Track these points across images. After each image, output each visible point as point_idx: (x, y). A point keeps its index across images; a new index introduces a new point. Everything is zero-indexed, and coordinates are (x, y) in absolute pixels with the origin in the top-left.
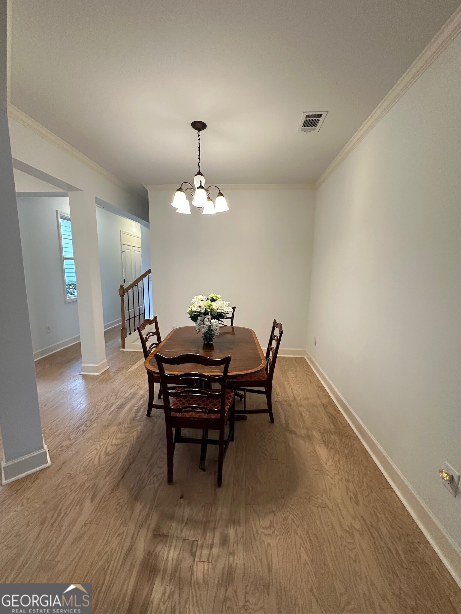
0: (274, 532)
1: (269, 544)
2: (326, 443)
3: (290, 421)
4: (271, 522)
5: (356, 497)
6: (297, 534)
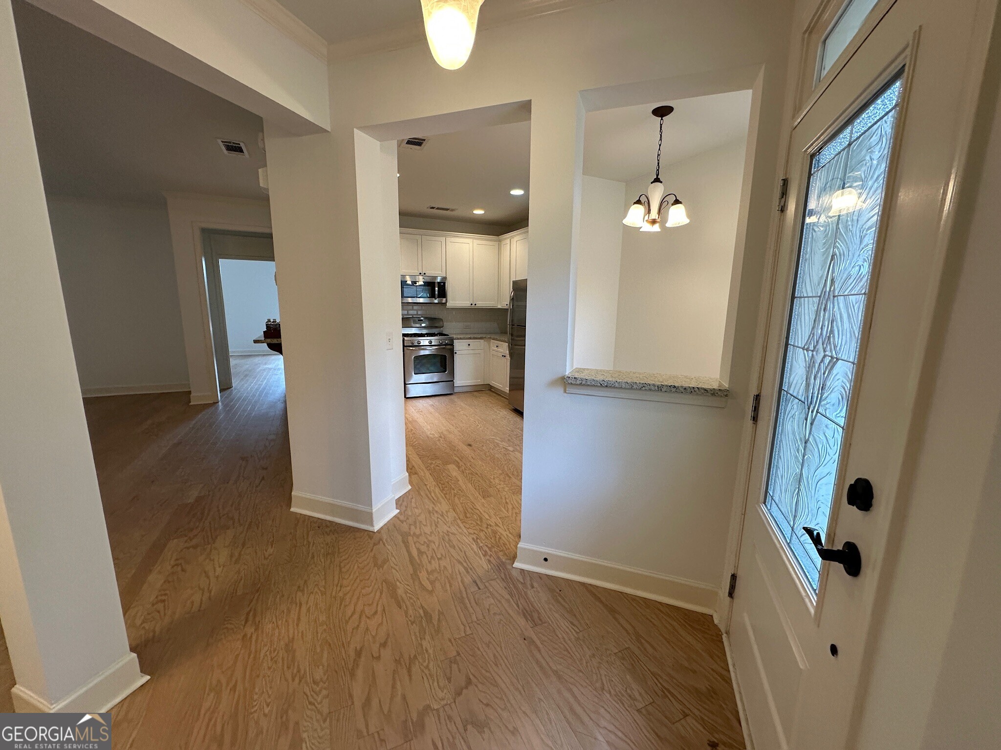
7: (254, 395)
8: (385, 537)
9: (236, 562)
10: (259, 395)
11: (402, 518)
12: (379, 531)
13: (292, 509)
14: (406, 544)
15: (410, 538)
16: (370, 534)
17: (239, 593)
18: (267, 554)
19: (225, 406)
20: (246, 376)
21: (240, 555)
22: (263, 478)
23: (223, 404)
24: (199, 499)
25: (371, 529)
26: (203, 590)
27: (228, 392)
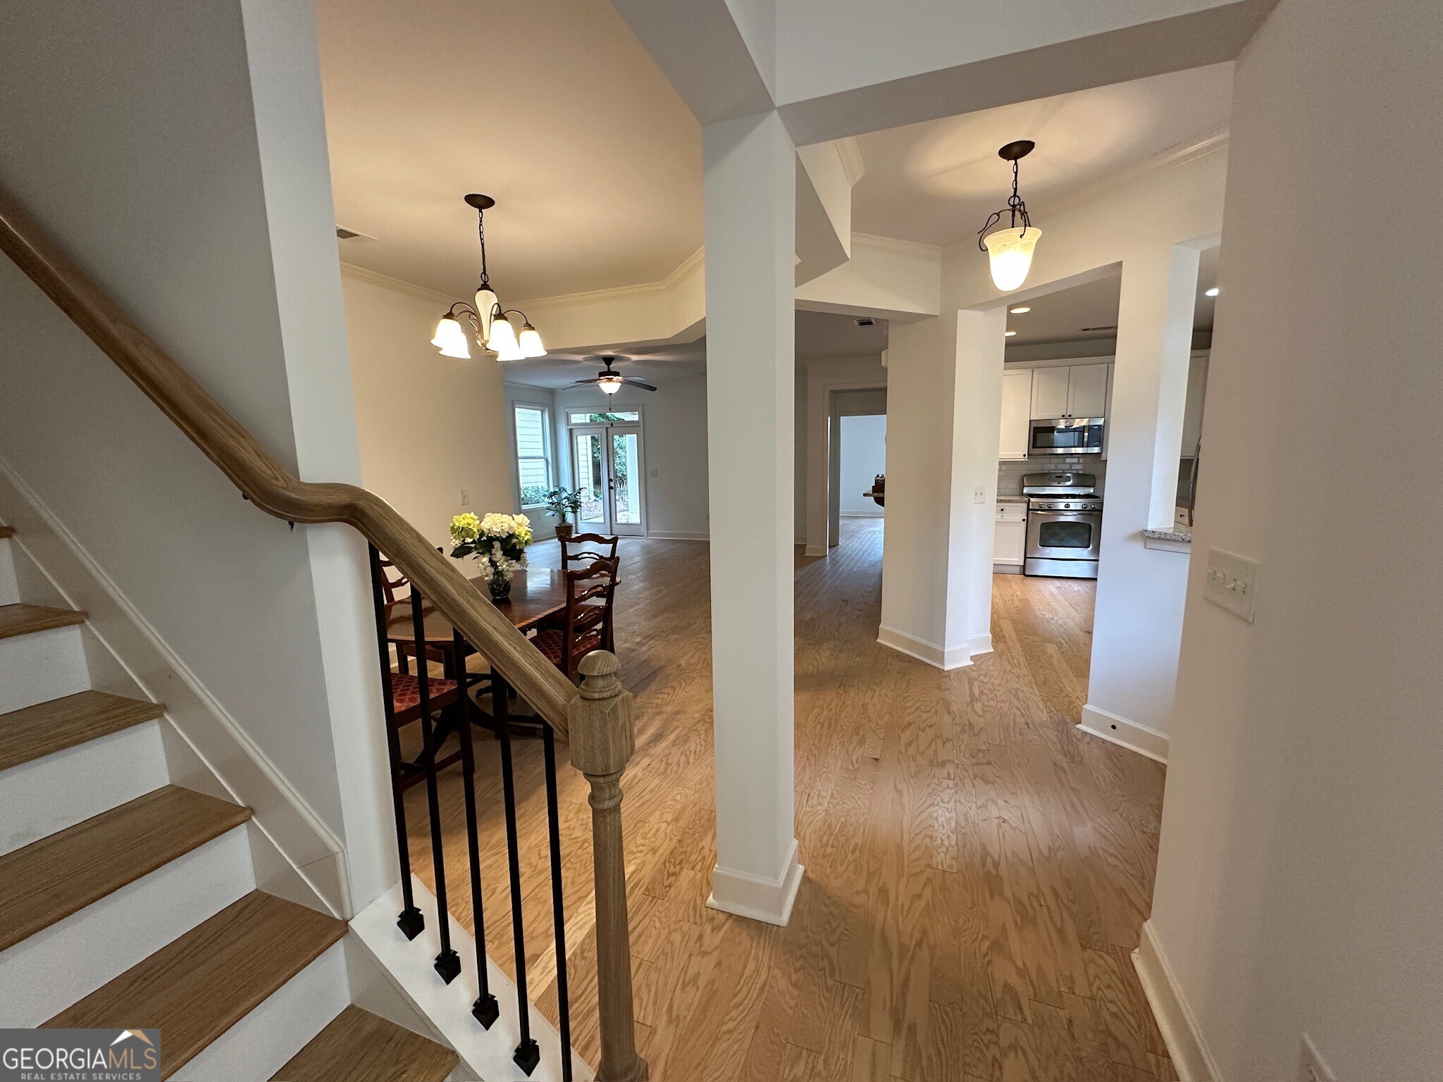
7: (857, 554)
8: (952, 675)
9: (835, 659)
10: (863, 555)
11: (974, 668)
12: (948, 671)
13: (877, 640)
14: (971, 685)
15: (976, 683)
16: (940, 671)
17: (836, 673)
18: (856, 660)
19: (832, 560)
20: (852, 536)
21: (838, 656)
22: (858, 617)
23: (829, 558)
24: (812, 620)
25: (941, 667)
26: (814, 667)
27: (834, 549)
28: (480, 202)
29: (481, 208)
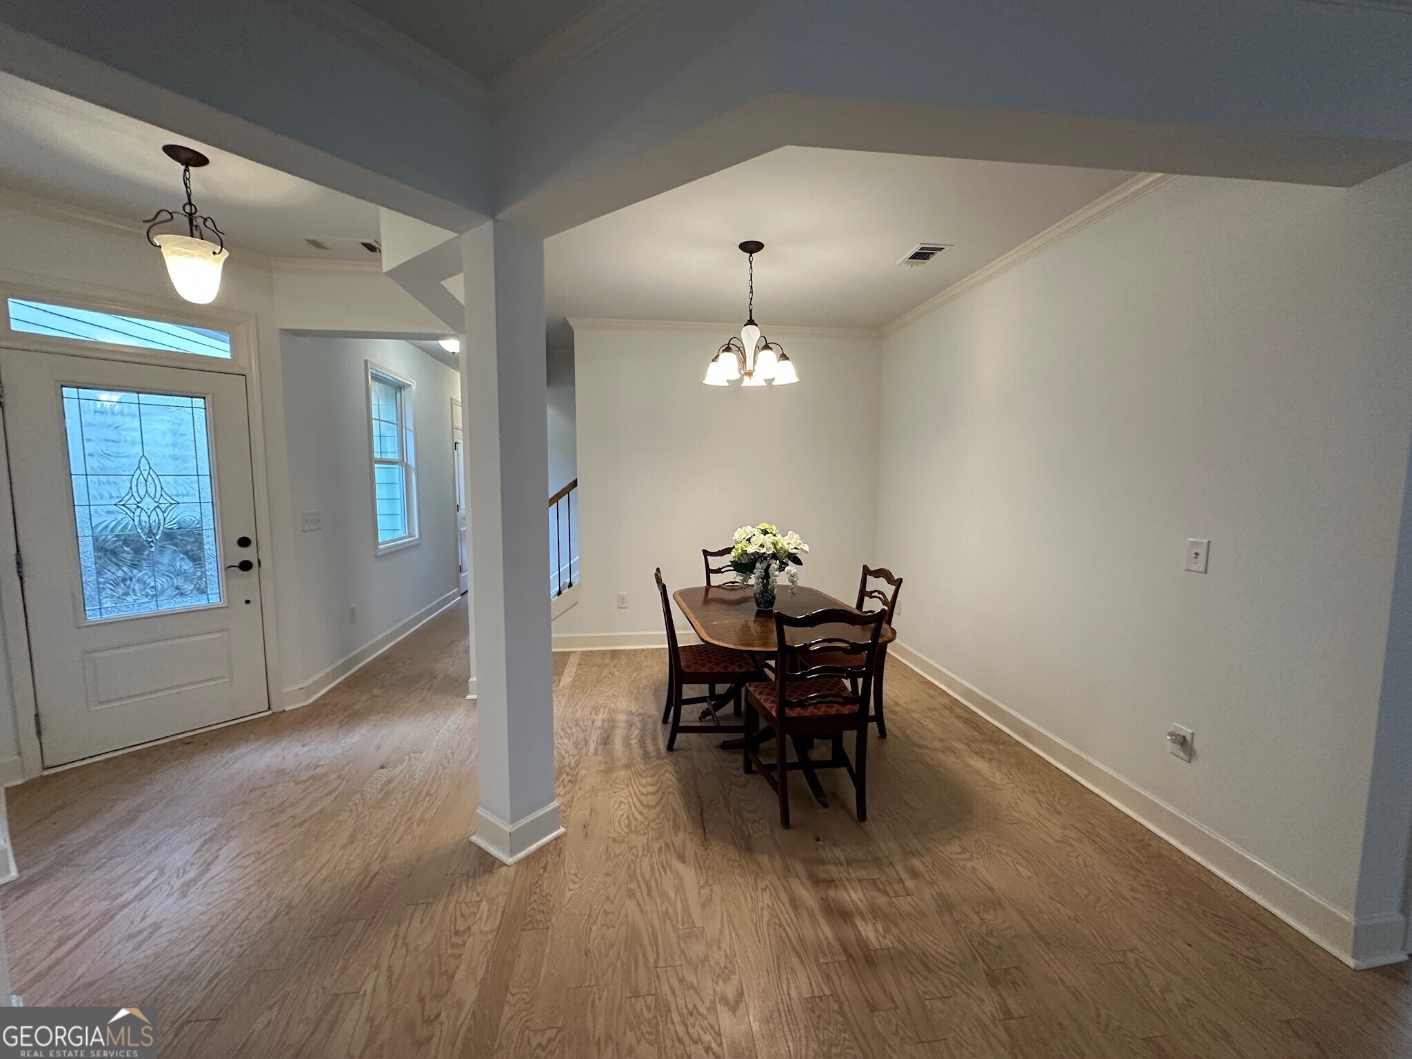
0: (972, 856)
1: (974, 868)
2: (980, 754)
3: (908, 733)
4: (961, 847)
5: (1053, 806)
6: (1002, 853)
26: (403, 942)
28: (751, 247)
29: (751, 253)
